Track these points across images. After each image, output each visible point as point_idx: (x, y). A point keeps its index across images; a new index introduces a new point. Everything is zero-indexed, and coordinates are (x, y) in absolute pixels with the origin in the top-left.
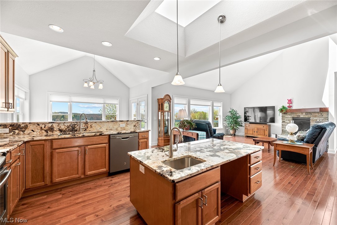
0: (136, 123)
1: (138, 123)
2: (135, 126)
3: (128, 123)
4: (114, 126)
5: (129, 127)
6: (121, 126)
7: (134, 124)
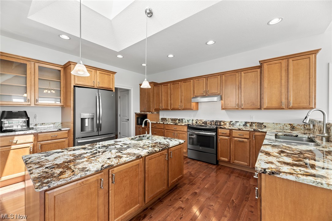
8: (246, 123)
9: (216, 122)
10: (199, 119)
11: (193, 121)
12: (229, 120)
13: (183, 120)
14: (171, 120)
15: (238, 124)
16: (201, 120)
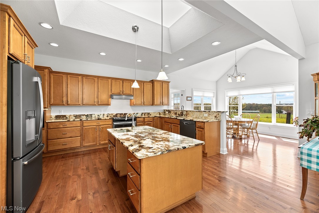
0: (216, 114)
1: (219, 114)
2: (216, 117)
3: (210, 113)
4: (200, 115)
5: (211, 117)
6: (204, 116)
7: (215, 114)
8: (142, 113)
9: (124, 115)
10: (110, 113)
11: (104, 115)
12: (133, 113)
13: (92, 115)
14: (75, 116)
15: (138, 114)
16: (112, 114)
